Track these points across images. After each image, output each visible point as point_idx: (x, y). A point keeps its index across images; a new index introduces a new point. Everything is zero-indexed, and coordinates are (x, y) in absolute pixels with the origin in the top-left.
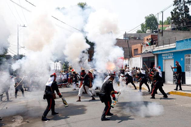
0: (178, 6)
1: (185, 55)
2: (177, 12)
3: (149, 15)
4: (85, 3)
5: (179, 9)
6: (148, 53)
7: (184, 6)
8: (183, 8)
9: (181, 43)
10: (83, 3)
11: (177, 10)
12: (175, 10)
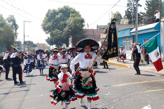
0: (130, 7)
1: (123, 40)
2: (129, 11)
3: (116, 13)
4: (68, 6)
5: (130, 9)
6: (103, 39)
7: (133, 7)
8: (133, 8)
9: (120, 32)
10: (67, 6)
11: (129, 10)
12: (128, 10)
